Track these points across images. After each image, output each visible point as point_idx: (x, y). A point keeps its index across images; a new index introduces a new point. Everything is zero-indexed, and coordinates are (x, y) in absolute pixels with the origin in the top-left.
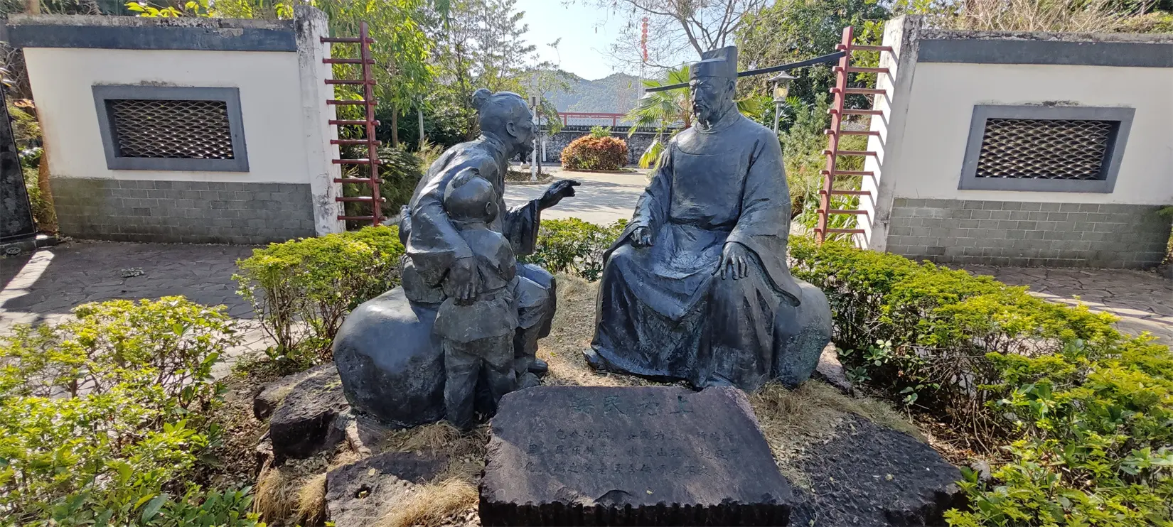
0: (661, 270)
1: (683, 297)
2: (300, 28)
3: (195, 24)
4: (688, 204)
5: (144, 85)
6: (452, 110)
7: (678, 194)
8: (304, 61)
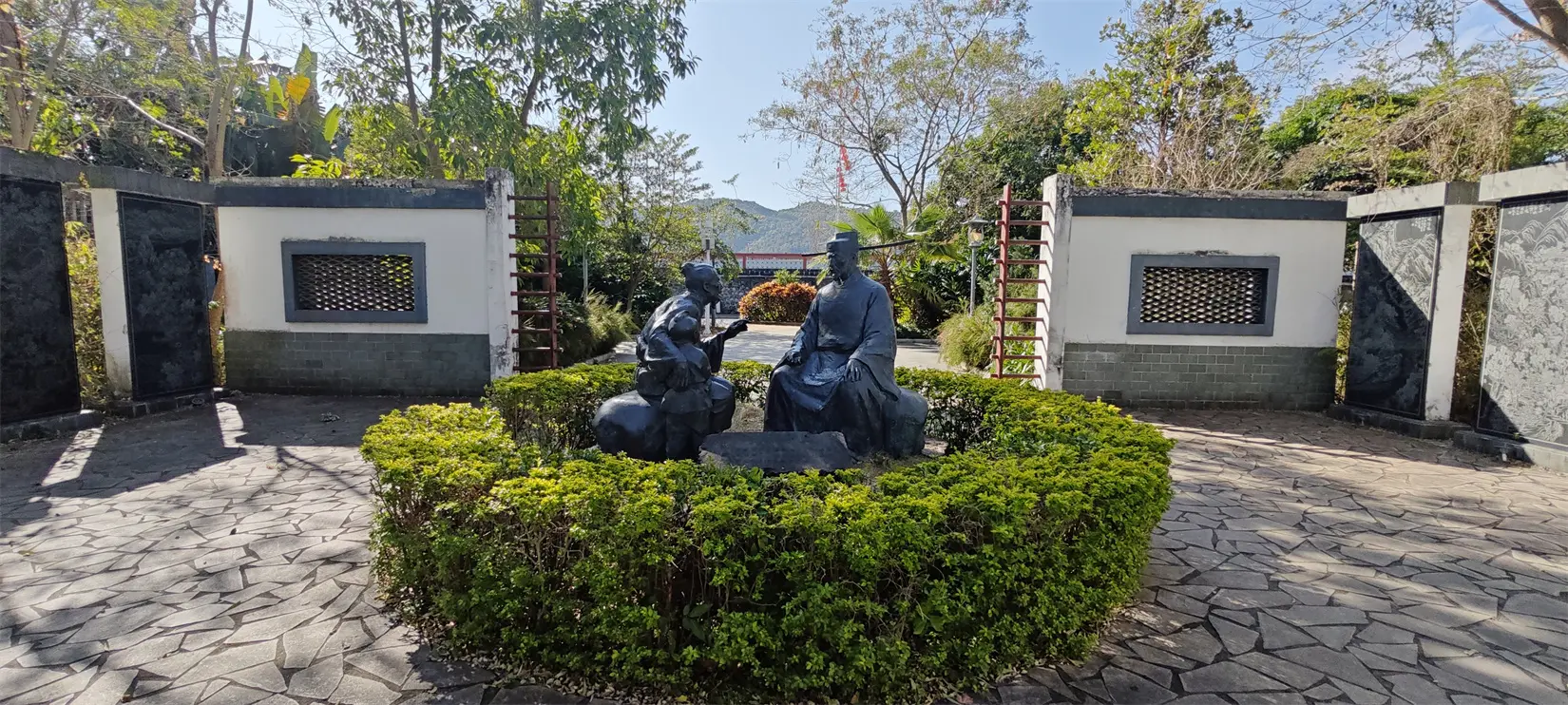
0: (808, 380)
1: (822, 398)
2: (490, 188)
3: (389, 185)
4: (828, 336)
5: (332, 241)
6: (613, 255)
7: (822, 329)
8: (491, 217)
